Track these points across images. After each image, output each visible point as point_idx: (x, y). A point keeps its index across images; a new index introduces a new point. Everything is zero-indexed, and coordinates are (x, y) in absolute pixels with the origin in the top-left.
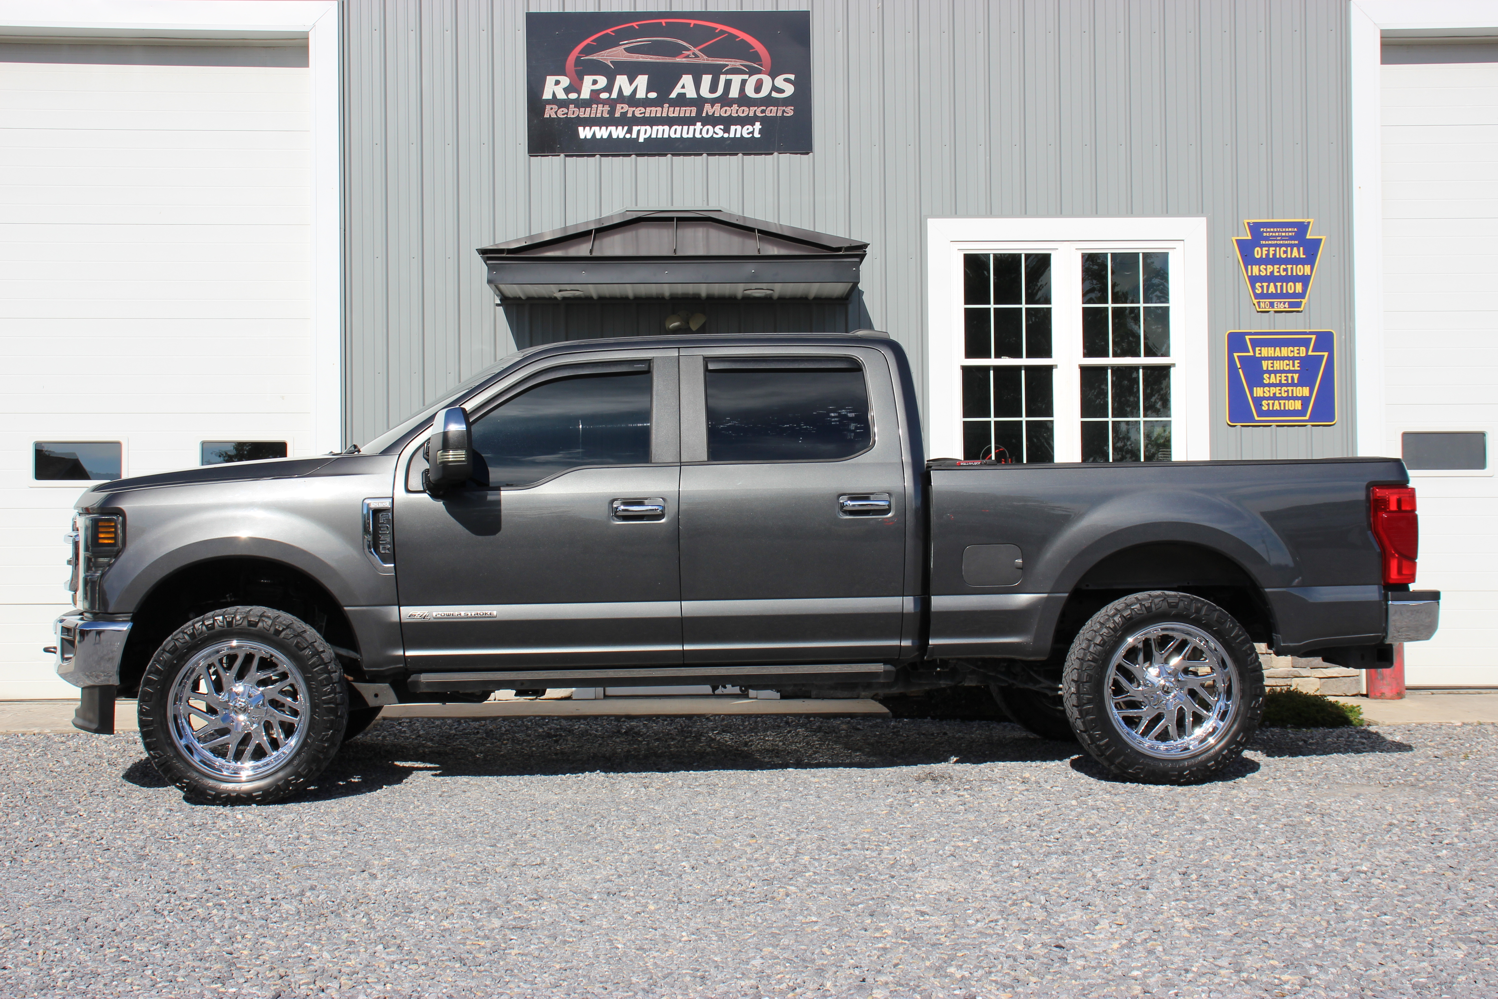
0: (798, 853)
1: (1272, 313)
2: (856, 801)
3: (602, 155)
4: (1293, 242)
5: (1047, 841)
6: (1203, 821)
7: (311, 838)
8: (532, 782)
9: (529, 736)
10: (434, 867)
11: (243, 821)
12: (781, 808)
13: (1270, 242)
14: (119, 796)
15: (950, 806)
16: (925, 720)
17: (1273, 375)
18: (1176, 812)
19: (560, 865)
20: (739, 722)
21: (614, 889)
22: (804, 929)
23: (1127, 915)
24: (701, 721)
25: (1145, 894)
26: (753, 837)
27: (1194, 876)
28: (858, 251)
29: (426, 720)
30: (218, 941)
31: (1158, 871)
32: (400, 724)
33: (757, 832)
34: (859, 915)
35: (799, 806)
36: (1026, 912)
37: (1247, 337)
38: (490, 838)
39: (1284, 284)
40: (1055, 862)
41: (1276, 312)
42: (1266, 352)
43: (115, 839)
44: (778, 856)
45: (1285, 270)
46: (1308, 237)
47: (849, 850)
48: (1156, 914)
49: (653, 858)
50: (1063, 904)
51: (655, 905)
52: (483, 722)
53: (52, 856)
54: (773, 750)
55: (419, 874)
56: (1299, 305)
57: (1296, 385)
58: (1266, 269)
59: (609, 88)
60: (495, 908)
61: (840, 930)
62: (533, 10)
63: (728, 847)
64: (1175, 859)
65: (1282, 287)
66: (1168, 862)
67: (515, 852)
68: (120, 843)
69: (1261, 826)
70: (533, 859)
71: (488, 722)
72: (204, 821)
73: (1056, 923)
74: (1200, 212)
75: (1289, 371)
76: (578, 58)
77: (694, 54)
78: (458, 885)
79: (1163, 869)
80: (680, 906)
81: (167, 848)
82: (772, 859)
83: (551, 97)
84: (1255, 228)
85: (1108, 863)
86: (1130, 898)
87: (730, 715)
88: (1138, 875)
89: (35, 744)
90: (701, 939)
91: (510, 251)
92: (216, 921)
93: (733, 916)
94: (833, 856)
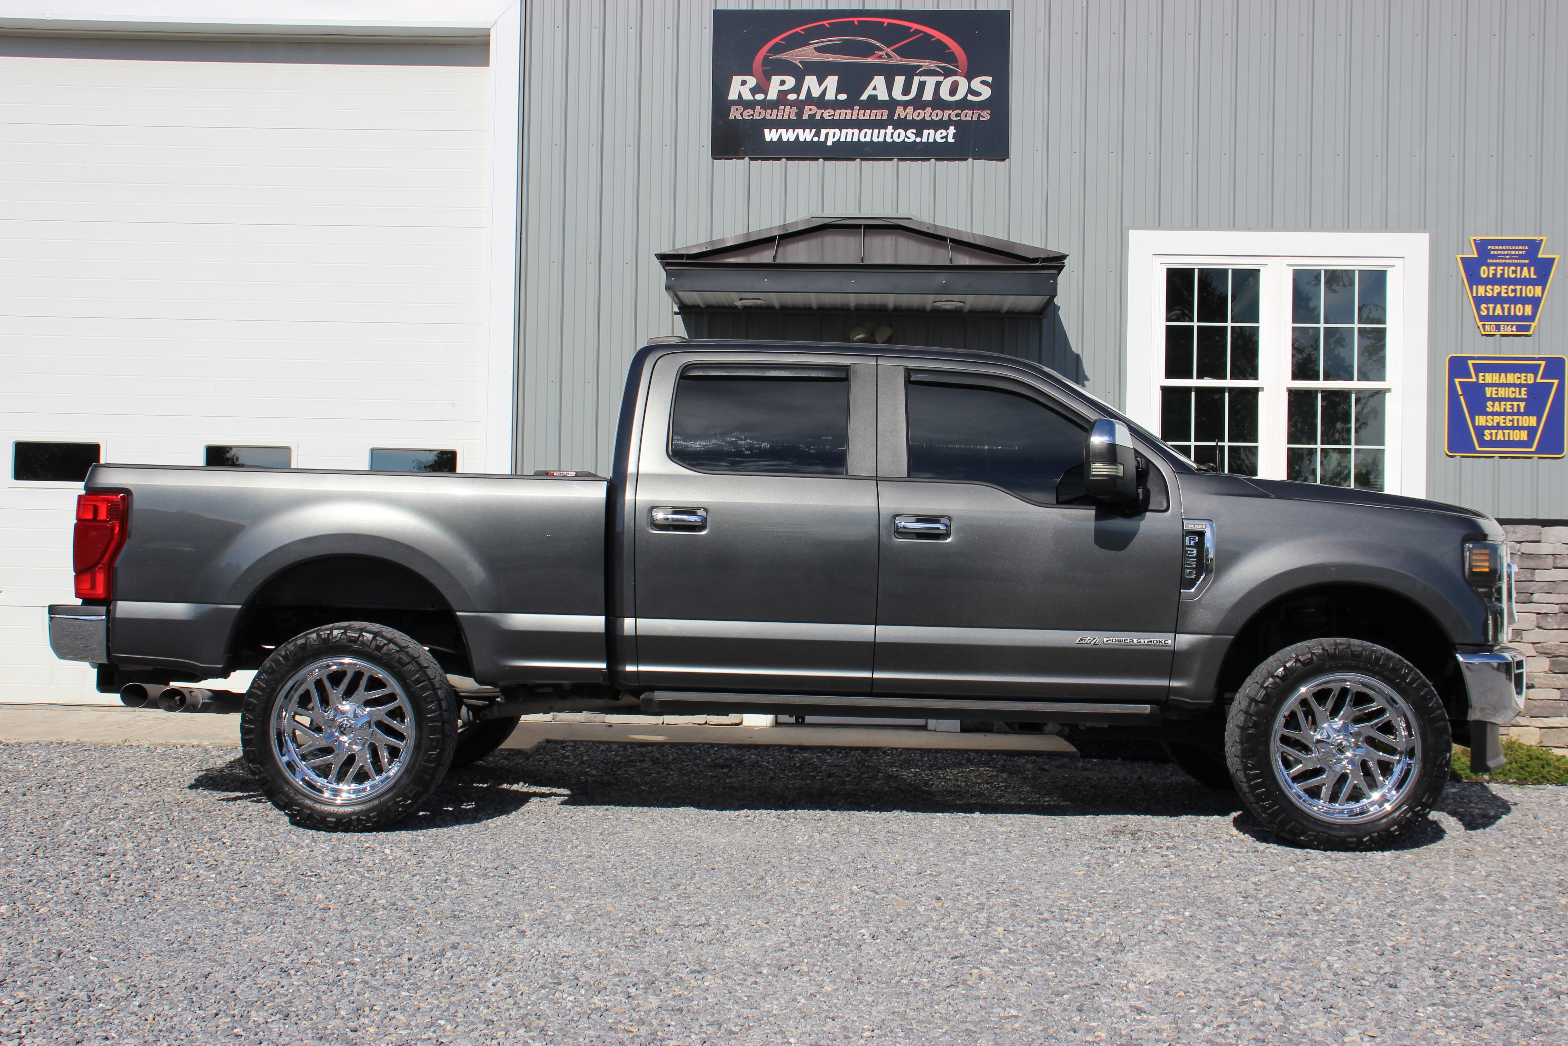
0: (989, 923)
1: (1498, 337)
2: (1049, 857)
3: (788, 159)
4: (1523, 261)
5: (1268, 918)
6: (1443, 899)
7: (459, 881)
8: (698, 821)
9: (697, 765)
10: (589, 923)
11: (390, 857)
12: (968, 863)
13: (1498, 261)
14: (267, 822)
15: (1154, 868)
16: (1115, 761)
17: (1497, 403)
18: (1409, 886)
19: (727, 926)
20: (918, 757)
21: (786, 962)
22: (1002, 1025)
23: (1378, 1023)
24: (878, 755)
25: (1394, 994)
26: (939, 899)
27: (1448, 973)
28: (1056, 262)
29: (590, 744)
30: (343, 1013)
31: (1404, 964)
32: (563, 748)
33: (943, 893)
34: (1065, 1010)
35: (986, 861)
36: (1260, 1014)
37: (1470, 362)
38: (651, 889)
39: (1513, 306)
40: (1283, 946)
41: (1502, 335)
42: (1489, 378)
43: (254, 873)
44: (967, 925)
45: (1514, 291)
46: (1540, 256)
47: (1046, 920)
48: (1413, 1023)
49: (829, 921)
50: (1300, 1004)
51: (832, 985)
52: (650, 748)
53: (186, 892)
54: (956, 792)
55: (572, 933)
56: (1527, 328)
57: (1522, 414)
58: (1492, 290)
59: (797, 89)
60: (653, 983)
61: (1045, 1030)
62: (720, 7)
63: (912, 912)
64: (1421, 948)
65: (1509, 309)
66: (1412, 951)
67: (678, 908)
68: (259, 878)
69: (1512, 908)
70: (696, 917)
71: (655, 748)
72: (350, 855)
73: (1297, 1032)
74: (1421, 227)
75: (1515, 399)
76: (766, 58)
77: (887, 54)
78: (614, 949)
79: (1410, 961)
80: (860, 987)
81: (307, 887)
82: (961, 930)
83: (736, 98)
84: (1482, 246)
85: (1343, 949)
86: (1378, 999)
87: (908, 749)
88: (1381, 968)
89: (192, 757)
90: (885, 1035)
91: (690, 257)
92: (345, 986)
93: (920, 1003)
94: (1029, 929)
